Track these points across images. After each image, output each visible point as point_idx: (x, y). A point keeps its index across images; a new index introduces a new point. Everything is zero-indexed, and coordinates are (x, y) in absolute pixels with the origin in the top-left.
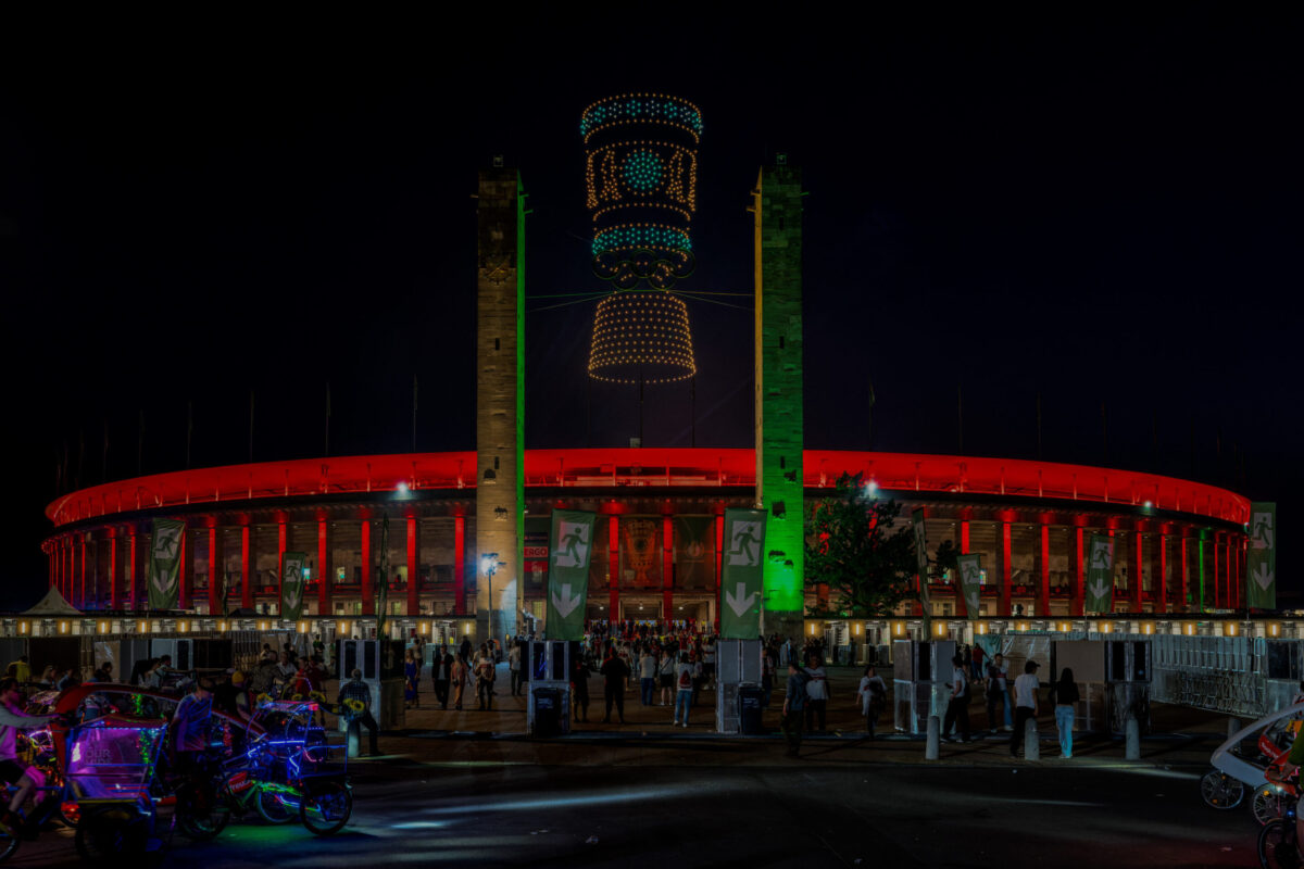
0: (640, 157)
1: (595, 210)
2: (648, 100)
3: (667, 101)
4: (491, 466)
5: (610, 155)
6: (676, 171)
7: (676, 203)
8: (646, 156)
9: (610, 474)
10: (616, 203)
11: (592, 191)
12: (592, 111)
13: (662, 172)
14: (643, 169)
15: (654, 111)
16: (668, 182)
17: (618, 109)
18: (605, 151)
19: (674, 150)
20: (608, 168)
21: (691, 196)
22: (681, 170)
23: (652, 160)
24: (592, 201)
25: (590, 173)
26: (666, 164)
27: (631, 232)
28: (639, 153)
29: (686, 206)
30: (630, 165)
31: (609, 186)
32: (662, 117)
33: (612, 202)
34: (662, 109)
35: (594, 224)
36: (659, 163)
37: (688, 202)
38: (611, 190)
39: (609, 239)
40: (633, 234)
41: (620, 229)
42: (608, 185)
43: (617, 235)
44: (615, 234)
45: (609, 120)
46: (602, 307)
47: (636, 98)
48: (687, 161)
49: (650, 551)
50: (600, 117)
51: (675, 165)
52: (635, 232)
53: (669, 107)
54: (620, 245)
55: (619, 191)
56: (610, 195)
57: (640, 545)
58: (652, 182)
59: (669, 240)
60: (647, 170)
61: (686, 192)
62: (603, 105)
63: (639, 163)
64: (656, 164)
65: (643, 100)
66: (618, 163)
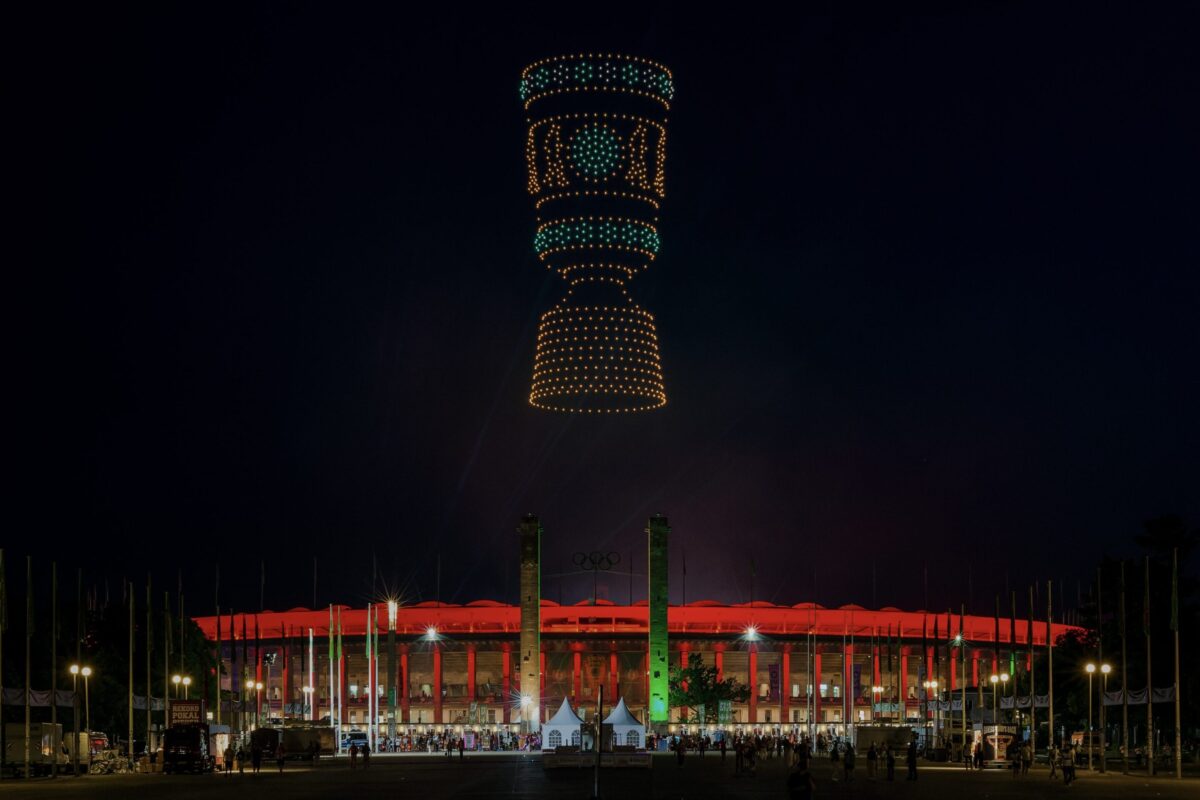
0: (591, 134)
1: (537, 197)
2: (602, 62)
3: (625, 63)
4: (527, 655)
5: (556, 130)
6: (638, 150)
7: (638, 191)
8: (600, 133)
9: (574, 623)
10: (564, 190)
11: (533, 172)
12: (534, 72)
13: (620, 152)
14: (596, 151)
15: (610, 76)
16: (627, 165)
17: (564, 73)
18: (549, 124)
19: (636, 123)
20: (552, 146)
21: (659, 180)
22: (644, 149)
23: (607, 137)
24: (534, 185)
25: (532, 150)
26: (626, 142)
27: (582, 228)
28: (590, 129)
29: (652, 194)
30: (579, 144)
31: (554, 169)
32: (619, 83)
33: (557, 189)
34: (619, 73)
35: (537, 213)
36: (616, 142)
37: (655, 187)
38: (556, 173)
39: (555, 235)
40: (584, 230)
41: (568, 224)
42: (552, 167)
43: (564, 231)
44: (563, 229)
45: (553, 86)
46: (548, 319)
47: (586, 59)
48: (653, 136)
49: (601, 675)
50: (542, 82)
51: (637, 144)
52: (586, 228)
53: (628, 71)
54: (568, 244)
55: (564, 176)
56: (555, 180)
57: (595, 672)
58: (607, 166)
59: (628, 238)
60: (600, 150)
61: (651, 177)
62: (546, 66)
63: (591, 142)
64: (612, 144)
65: (596, 62)
66: (565, 140)
